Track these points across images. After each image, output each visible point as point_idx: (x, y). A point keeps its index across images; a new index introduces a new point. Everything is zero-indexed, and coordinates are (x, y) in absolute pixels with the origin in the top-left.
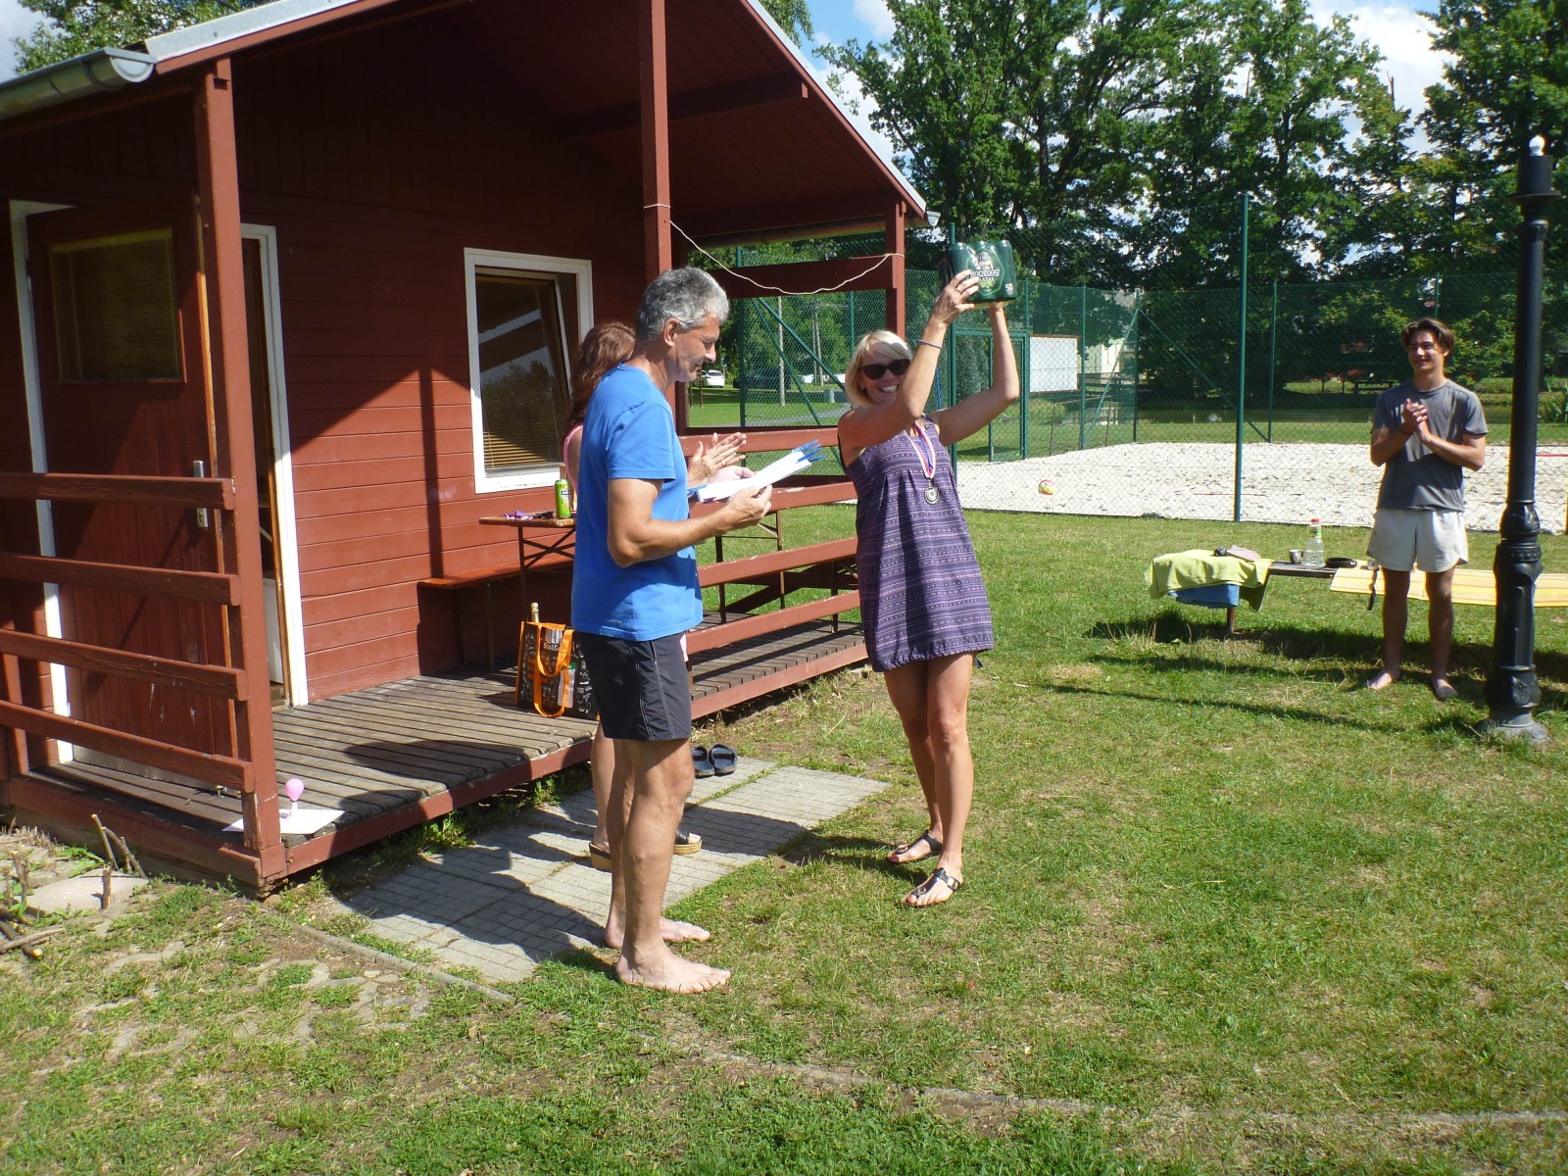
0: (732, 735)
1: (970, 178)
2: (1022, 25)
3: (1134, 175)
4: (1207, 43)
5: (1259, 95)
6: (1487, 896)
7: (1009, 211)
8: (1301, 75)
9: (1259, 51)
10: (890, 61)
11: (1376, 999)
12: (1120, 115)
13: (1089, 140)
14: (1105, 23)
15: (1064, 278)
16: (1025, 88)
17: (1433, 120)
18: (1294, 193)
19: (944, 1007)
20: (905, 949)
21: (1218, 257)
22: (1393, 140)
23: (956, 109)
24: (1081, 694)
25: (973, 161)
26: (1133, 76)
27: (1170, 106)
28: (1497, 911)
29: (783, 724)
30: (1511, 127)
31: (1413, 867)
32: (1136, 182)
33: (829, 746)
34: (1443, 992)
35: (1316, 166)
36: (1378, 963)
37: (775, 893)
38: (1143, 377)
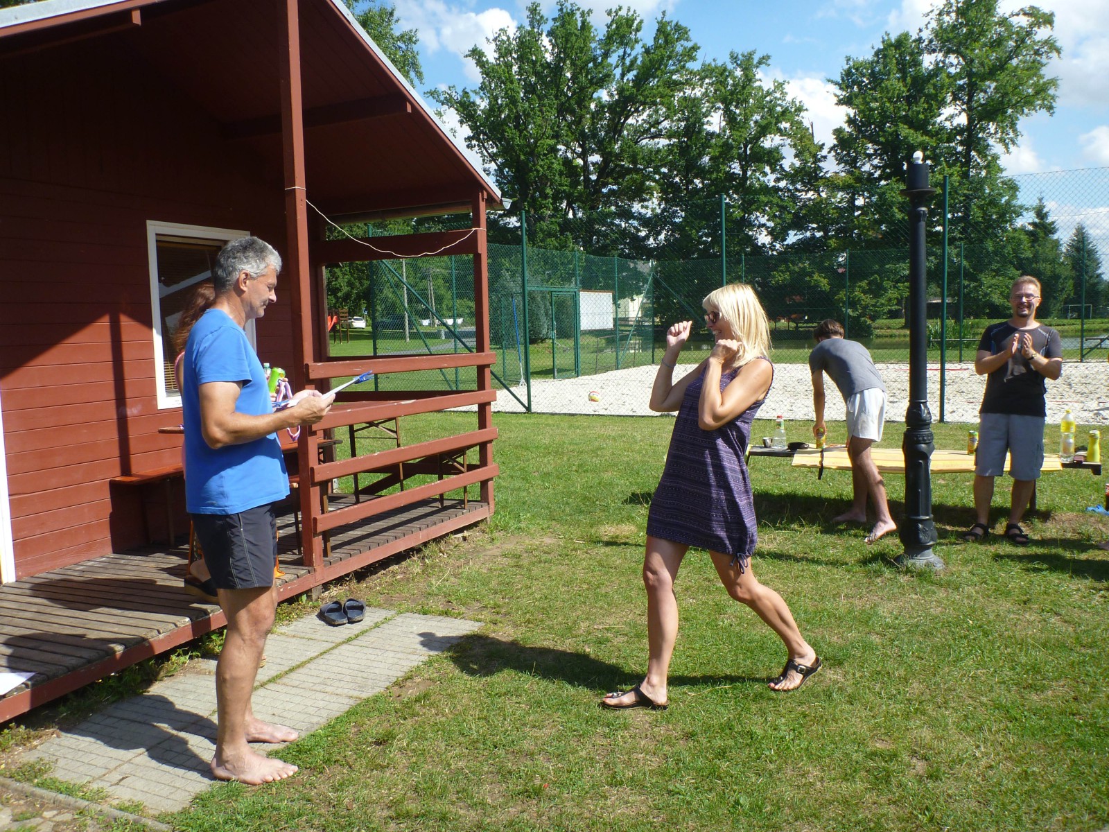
0: (361, 591)
1: (536, 182)
2: (569, 80)
3: (647, 183)
4: (693, 96)
5: (728, 131)
6: (916, 687)
7: (564, 205)
8: (754, 118)
9: (727, 102)
10: (478, 101)
11: (846, 775)
12: (637, 142)
13: (617, 159)
14: (625, 81)
15: (603, 251)
16: (573, 122)
17: (839, 151)
18: (753, 197)
19: (525, 806)
20: (494, 759)
21: (704, 239)
22: (814, 163)
23: (525, 135)
24: (623, 546)
25: (538, 171)
26: (645, 116)
27: (669, 137)
28: (923, 698)
29: (402, 579)
30: (887, 156)
31: (863, 667)
32: (649, 188)
33: (436, 595)
34: (893, 766)
35: (766, 179)
36: (845, 745)
37: (393, 719)
38: (657, 320)
